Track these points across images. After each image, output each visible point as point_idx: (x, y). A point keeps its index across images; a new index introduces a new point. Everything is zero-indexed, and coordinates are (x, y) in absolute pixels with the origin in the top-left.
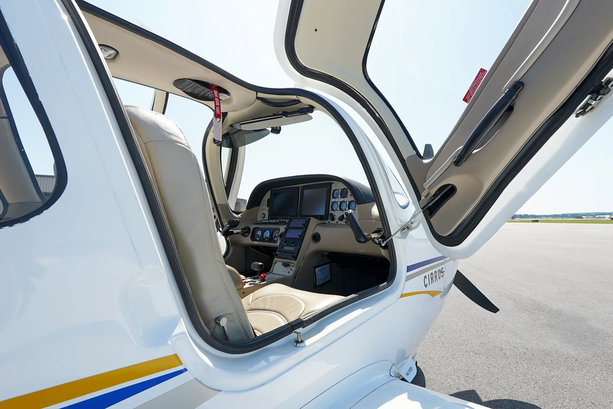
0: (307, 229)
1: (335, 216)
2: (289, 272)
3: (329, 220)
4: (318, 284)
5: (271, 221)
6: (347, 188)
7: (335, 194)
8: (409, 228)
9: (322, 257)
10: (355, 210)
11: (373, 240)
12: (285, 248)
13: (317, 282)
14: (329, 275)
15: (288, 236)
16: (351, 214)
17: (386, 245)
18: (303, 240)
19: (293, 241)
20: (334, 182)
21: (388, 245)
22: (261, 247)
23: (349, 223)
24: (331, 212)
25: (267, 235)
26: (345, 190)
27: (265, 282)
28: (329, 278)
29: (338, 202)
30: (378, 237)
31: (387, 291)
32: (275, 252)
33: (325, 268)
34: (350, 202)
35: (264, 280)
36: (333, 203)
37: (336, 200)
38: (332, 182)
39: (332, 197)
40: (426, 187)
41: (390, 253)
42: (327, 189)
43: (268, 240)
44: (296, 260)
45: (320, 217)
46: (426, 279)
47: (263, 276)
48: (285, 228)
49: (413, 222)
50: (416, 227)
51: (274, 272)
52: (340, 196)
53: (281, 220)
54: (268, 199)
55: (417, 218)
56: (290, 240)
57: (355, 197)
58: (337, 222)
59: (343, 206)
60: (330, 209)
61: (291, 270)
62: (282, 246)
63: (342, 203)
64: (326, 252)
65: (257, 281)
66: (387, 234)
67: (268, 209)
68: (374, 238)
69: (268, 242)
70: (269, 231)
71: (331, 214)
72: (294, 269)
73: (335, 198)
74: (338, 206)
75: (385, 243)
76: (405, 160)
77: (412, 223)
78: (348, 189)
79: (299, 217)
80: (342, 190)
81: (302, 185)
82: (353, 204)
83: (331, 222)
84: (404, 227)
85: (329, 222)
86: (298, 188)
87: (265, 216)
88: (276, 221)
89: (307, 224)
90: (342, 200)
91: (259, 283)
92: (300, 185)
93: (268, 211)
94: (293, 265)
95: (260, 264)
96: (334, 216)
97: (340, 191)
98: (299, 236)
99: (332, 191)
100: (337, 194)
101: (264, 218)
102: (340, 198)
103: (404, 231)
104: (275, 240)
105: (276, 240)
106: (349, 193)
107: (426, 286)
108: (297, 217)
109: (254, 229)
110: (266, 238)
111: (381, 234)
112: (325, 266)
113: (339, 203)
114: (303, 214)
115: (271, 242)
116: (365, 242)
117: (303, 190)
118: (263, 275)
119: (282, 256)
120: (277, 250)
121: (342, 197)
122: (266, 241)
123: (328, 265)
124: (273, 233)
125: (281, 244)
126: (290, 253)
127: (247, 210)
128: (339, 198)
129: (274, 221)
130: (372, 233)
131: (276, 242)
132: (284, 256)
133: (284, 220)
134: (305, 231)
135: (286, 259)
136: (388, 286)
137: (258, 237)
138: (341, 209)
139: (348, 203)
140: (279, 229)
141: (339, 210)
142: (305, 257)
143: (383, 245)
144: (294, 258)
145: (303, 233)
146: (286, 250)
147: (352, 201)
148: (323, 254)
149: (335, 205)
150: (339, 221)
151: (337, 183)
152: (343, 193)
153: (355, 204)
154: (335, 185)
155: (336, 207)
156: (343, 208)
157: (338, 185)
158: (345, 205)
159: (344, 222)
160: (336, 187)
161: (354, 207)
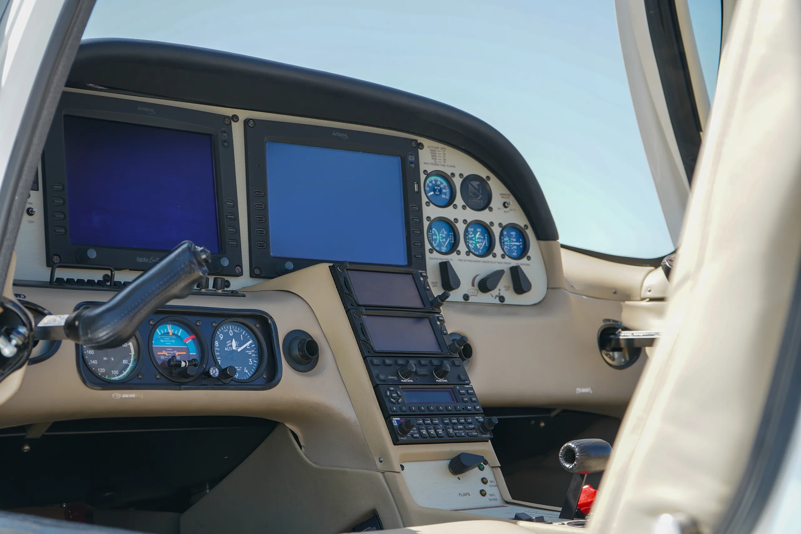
6: (485, 177)
10: (529, 258)
20: (426, 142)
24: (430, 256)
29: (456, 221)
34: (506, 230)
36: (432, 224)
37: (448, 213)
38: (416, 139)
39: (424, 198)
52: (460, 202)
57: (532, 214)
58: (466, 297)
59: (471, 239)
60: (427, 245)
67: (30, 203)
73: (438, 205)
80: (469, 180)
82: (510, 236)
86: (227, 121)
90: (471, 215)
93: (30, 212)
97: (458, 181)
99: (422, 176)
102: (465, 208)
106: (498, 195)
113: (461, 227)
121: (471, 205)
128: (460, 207)
139: (497, 230)
141: (467, 254)
145: (441, 331)
149: (435, 232)
150: (472, 294)
151: (438, 148)
152: (470, 193)
153: (514, 236)
154: (434, 157)
155: (439, 240)
156: (473, 247)
157: (445, 156)
158: (478, 237)
159: (495, 298)
160: (435, 162)
161: (514, 249)
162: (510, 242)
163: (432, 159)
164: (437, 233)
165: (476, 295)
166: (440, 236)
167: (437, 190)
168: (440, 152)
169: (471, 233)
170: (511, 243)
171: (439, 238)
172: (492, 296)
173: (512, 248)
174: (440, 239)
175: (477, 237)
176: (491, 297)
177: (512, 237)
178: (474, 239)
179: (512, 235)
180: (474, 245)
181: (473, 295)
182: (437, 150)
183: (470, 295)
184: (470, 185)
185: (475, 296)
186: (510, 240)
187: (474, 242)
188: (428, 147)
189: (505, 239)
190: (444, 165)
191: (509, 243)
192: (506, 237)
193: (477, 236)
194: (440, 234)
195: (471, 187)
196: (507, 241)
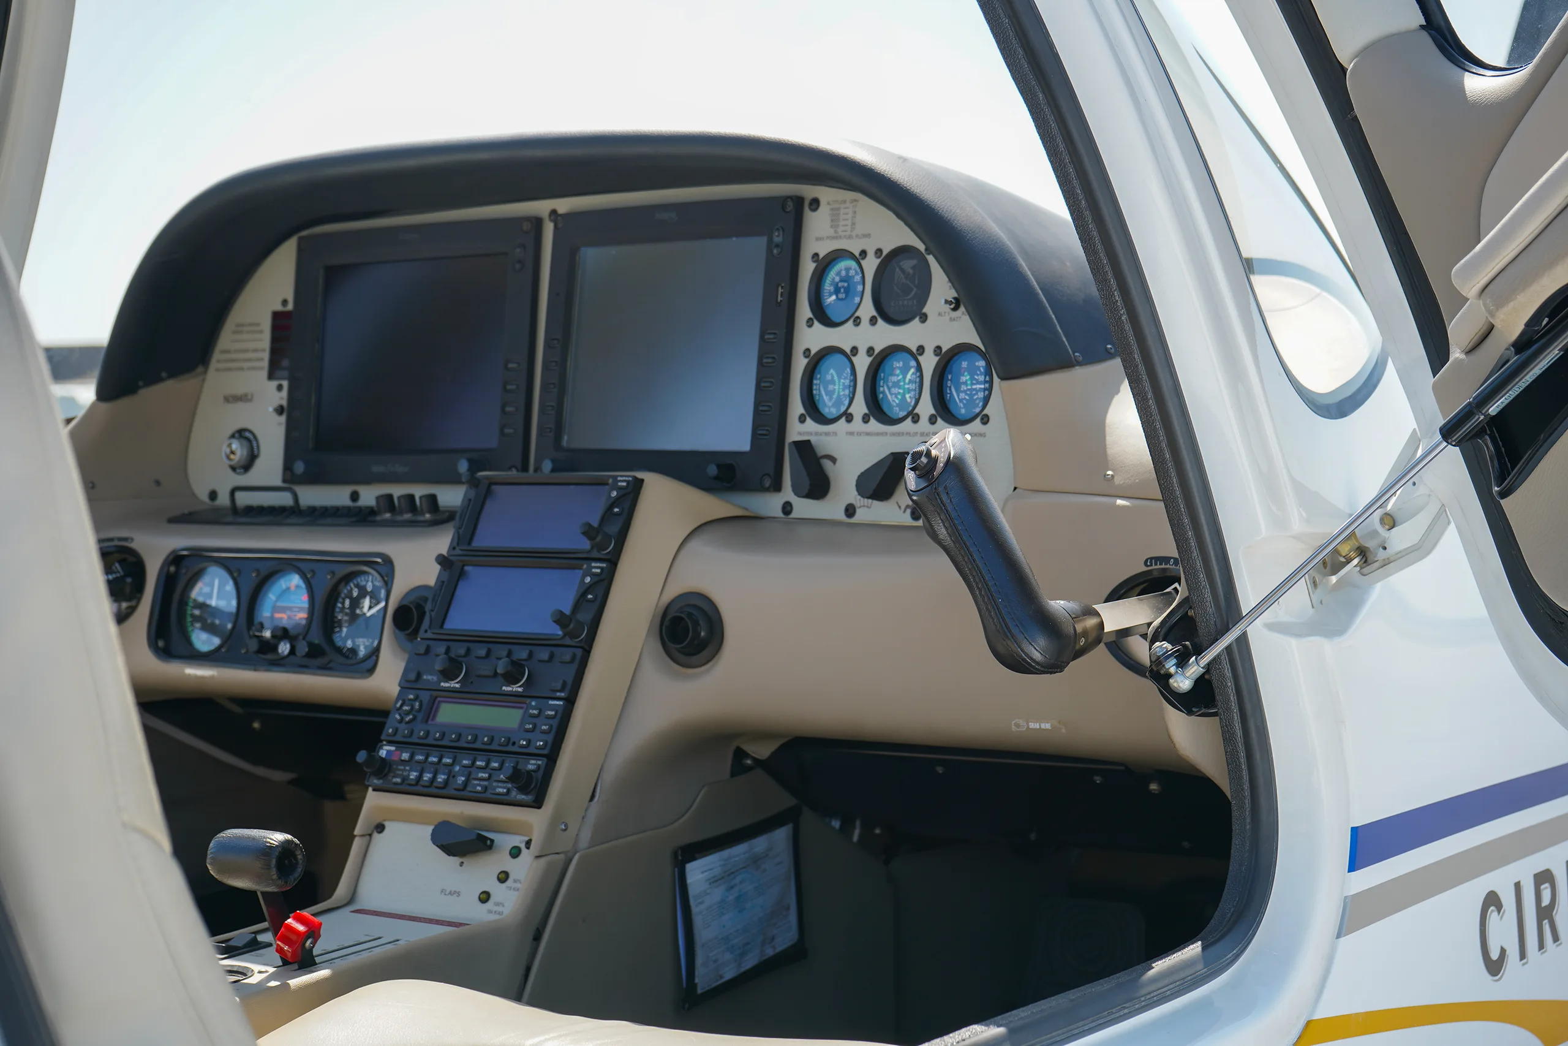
0: (613, 562)
1: (833, 460)
2: (485, 897)
3: (787, 493)
4: (704, 979)
5: (313, 496)
6: (921, 247)
7: (828, 286)
8: (1370, 558)
9: (733, 774)
10: (985, 420)
11: (1118, 644)
12: (451, 714)
13: (699, 961)
14: (788, 908)
15: (460, 620)
16: (955, 466)
17: (1202, 683)
18: (587, 651)
19: (514, 663)
20: (826, 194)
21: (1215, 684)
22: (238, 710)
23: (942, 532)
24: (799, 429)
25: (283, 610)
26: (908, 264)
27: (323, 973)
28: (786, 936)
29: (855, 351)
30: (1149, 624)
31: (1205, 1004)
32: (373, 745)
33: (756, 861)
34: (948, 359)
35: (305, 962)
36: (817, 360)
37: (842, 337)
38: (809, 191)
39: (804, 311)
40: (1470, 289)
41: (1227, 737)
42: (770, 245)
43: (303, 648)
44: (538, 804)
45: (712, 470)
46: (1493, 916)
47: (301, 928)
48: (442, 560)
49: (1397, 516)
50: (1421, 550)
51: (372, 894)
52: (867, 309)
53: (398, 491)
54: (276, 316)
55: (1421, 490)
56: (489, 652)
57: (983, 320)
58: (850, 511)
59: (896, 384)
60: (796, 407)
61: (503, 877)
62: (425, 696)
63: (887, 366)
64: (762, 735)
65: (256, 968)
66: (1211, 609)
67: (282, 398)
68: (1125, 633)
69: (302, 667)
70: (303, 576)
71: (804, 448)
72: (524, 869)
73: (828, 322)
74: (855, 381)
75: (1195, 668)
76: (1344, 70)
77: (1390, 521)
78: (931, 259)
79: (547, 466)
80: (891, 259)
81: (564, 205)
82: (972, 371)
83: (804, 508)
84: (1335, 551)
85: (787, 508)
86: (526, 226)
87: (252, 458)
88: (355, 496)
89: (613, 529)
90: (884, 335)
91: (272, 977)
92: (542, 207)
93: (280, 410)
94: (518, 841)
95: (277, 837)
96: (826, 464)
97: (871, 265)
98: (561, 619)
99: (807, 268)
100: (845, 289)
101: (247, 466)
102: (873, 321)
103: (1334, 579)
104: (354, 651)
105: (362, 652)
106: (941, 288)
107: (1494, 967)
108: (525, 468)
109: (176, 559)
110: (283, 634)
111: (1170, 598)
112: (760, 844)
113: (862, 363)
114: (575, 445)
115: (326, 669)
116: (1054, 666)
117: (574, 253)
118: (301, 920)
119: (427, 776)
120: (381, 726)
121: (886, 313)
122: (278, 663)
123: (781, 836)
124: (333, 596)
125: (411, 682)
126: (488, 752)
127: (104, 406)
128: (865, 321)
129: (336, 496)
130: (1107, 600)
131: (368, 665)
132: (441, 778)
133: (419, 491)
134: (603, 585)
135: (462, 794)
136: (1212, 968)
137: (210, 629)
138: (877, 410)
139: (929, 362)
140: (388, 562)
141: (866, 419)
142: (608, 777)
143: (1183, 682)
144: (523, 789)
145: (584, 594)
146: (460, 731)
147: (961, 349)
148: (740, 754)
149: (833, 377)
150: (862, 504)
151: (845, 202)
152: (895, 288)
153: (982, 369)
154: (834, 222)
155: (839, 392)
156: (897, 401)
157: (855, 217)
158: (910, 380)
159: (904, 512)
160: (836, 232)
161: (977, 398)
162: (972, 384)
163: (832, 227)
164: (836, 378)
165: (869, 505)
166: (841, 384)
167: (842, 290)
168: (846, 211)
169: (898, 372)
170: (974, 387)
171: (839, 388)
172: (900, 507)
173: (975, 397)
174: (841, 391)
175: (907, 381)
176: (897, 507)
177: (978, 373)
178: (902, 384)
179: (979, 367)
180: (899, 397)
181: (864, 506)
182: (843, 206)
183: (859, 506)
184: (897, 269)
185: (867, 507)
186: (972, 378)
187: (901, 391)
188: (828, 203)
189: (963, 379)
190: (850, 237)
191: (969, 387)
192: (966, 373)
193: (909, 377)
194: (842, 381)
195: (900, 272)
196: (965, 383)
